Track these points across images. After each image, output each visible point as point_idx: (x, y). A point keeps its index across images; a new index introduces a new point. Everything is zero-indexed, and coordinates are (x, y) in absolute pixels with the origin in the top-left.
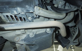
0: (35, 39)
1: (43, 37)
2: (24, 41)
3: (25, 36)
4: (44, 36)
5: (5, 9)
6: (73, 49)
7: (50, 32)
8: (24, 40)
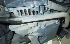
0: (47, 30)
1: (53, 27)
2: (38, 33)
3: (37, 28)
4: (55, 27)
5: (21, 3)
6: (60, 42)
7: (58, 23)
8: (37, 31)
